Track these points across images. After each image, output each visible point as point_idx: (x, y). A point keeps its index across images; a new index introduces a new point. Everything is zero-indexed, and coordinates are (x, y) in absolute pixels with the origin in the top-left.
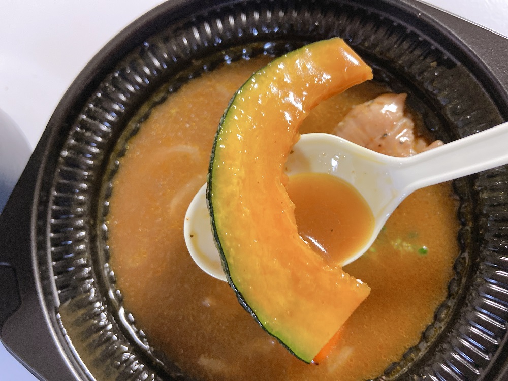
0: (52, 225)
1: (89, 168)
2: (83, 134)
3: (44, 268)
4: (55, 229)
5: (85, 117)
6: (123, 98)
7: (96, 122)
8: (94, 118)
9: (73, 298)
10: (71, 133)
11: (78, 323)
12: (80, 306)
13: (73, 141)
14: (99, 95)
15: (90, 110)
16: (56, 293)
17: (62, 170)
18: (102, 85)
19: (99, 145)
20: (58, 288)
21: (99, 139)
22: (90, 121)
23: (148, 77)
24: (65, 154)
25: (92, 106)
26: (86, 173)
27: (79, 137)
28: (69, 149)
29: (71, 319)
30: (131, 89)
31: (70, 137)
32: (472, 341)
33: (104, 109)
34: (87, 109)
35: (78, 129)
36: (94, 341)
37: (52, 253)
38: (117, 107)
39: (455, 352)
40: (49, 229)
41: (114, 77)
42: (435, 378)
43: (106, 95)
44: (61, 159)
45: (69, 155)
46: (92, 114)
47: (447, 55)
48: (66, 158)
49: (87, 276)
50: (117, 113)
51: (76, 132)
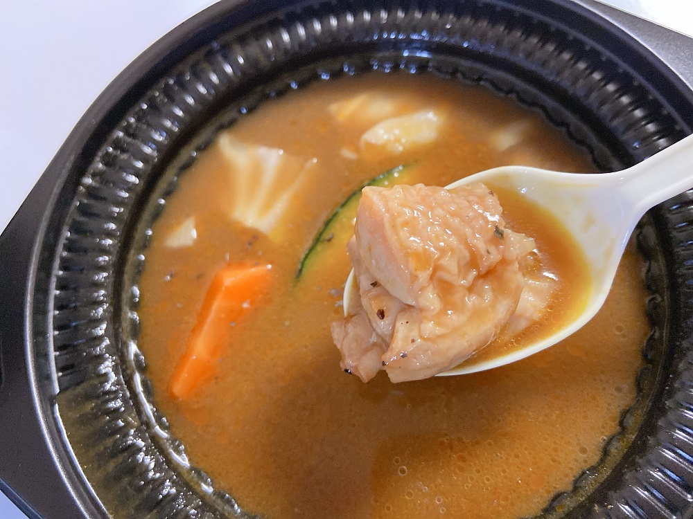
0: (59, 278)
1: (122, 202)
2: (116, 157)
3: (40, 339)
4: (62, 285)
6: (178, 112)
7: (137, 142)
8: (133, 136)
10: (100, 154)
11: (84, 420)
12: (88, 397)
13: (101, 166)
14: (145, 107)
15: (129, 125)
16: (55, 375)
17: (81, 203)
18: (149, 93)
19: (139, 173)
20: (59, 370)
21: (140, 165)
22: (129, 140)
24: (88, 181)
25: (132, 120)
26: (117, 210)
27: (109, 161)
28: (94, 176)
29: (74, 415)
30: (190, 100)
31: (98, 159)
33: (149, 125)
34: (125, 124)
35: (111, 150)
36: (106, 448)
37: (56, 319)
38: (168, 124)
41: (167, 85)
42: (627, 507)
43: (153, 106)
44: (81, 187)
45: (94, 184)
46: (132, 131)
48: (88, 187)
50: (168, 131)
51: (107, 153)
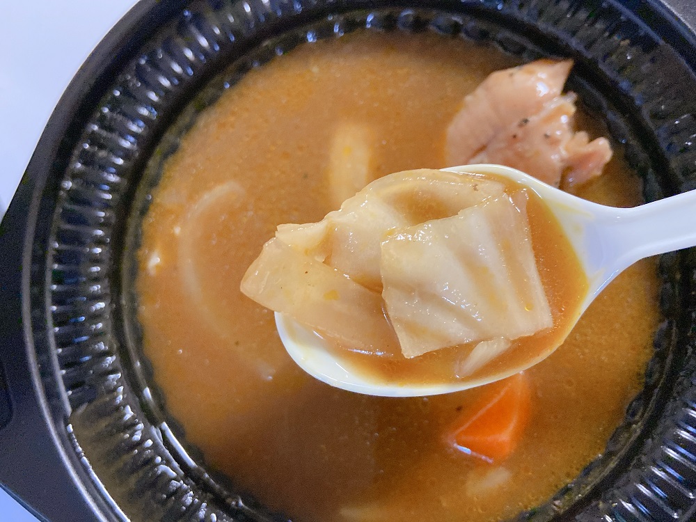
0: (53, 293)
1: (106, 205)
2: (94, 155)
3: (44, 358)
4: (58, 299)
5: (96, 128)
6: (153, 96)
7: (114, 136)
8: (110, 129)
9: (90, 402)
10: (76, 152)
11: (100, 438)
12: (101, 413)
13: (79, 165)
14: (117, 93)
15: (103, 116)
16: (65, 395)
17: (65, 210)
18: (120, 78)
19: (120, 171)
20: (68, 389)
21: (120, 161)
22: (104, 133)
23: (192, 65)
24: (68, 184)
25: (106, 110)
26: (102, 214)
27: (88, 159)
28: (74, 177)
29: (89, 433)
30: (165, 82)
31: (74, 158)
32: (683, 451)
33: (125, 115)
34: (98, 115)
35: (87, 146)
36: (125, 464)
37: (57, 336)
38: (144, 112)
39: (658, 466)
40: (48, 300)
41: (138, 66)
42: (630, 505)
43: (126, 92)
44: (62, 193)
45: (75, 187)
46: (107, 123)
47: (645, 29)
48: (69, 191)
49: (111, 368)
50: (146, 120)
51: (84, 150)
